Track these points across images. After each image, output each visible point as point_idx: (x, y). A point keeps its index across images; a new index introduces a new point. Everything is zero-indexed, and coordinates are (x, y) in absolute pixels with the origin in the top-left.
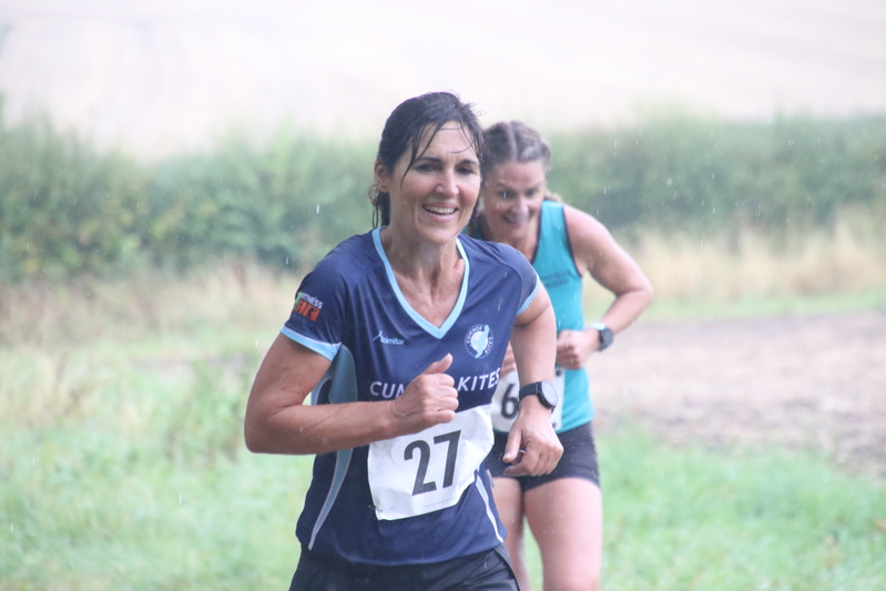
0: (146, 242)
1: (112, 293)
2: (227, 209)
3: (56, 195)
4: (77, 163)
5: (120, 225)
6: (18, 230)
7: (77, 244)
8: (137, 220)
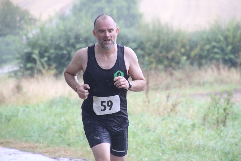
4: (167, 33)
5: (181, 52)
6: (149, 55)
7: (167, 58)
8: (186, 50)
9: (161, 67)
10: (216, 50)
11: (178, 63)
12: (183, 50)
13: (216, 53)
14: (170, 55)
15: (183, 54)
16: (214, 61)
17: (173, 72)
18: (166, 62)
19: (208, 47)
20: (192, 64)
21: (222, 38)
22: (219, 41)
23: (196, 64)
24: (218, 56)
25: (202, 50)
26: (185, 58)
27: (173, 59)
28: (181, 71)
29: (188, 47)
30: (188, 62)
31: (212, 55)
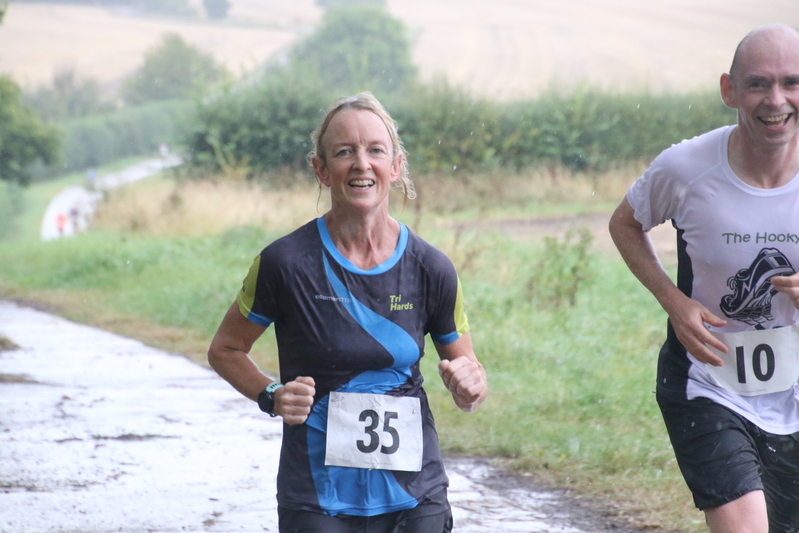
0: (498, 152)
1: (479, 181)
2: (546, 133)
3: (449, 124)
4: (461, 105)
5: (484, 141)
8: (494, 138)
9: (446, 167)
10: (549, 139)
12: (488, 137)
13: (551, 144)
14: (464, 146)
15: (489, 145)
16: (546, 160)
17: (469, 177)
18: (456, 159)
19: (534, 132)
20: (504, 163)
22: (555, 122)
23: (511, 164)
24: (553, 150)
25: (524, 137)
26: (491, 152)
28: (483, 175)
29: (497, 132)
30: (498, 160)
31: (541, 148)
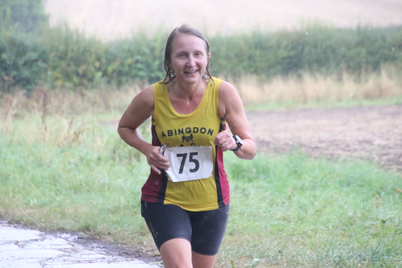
0: (105, 74)
1: (91, 94)
2: (137, 62)
4: (78, 42)
5: (95, 67)
6: (54, 68)
7: (78, 74)
8: (101, 65)
9: (69, 85)
10: (139, 66)
11: (91, 80)
12: (97, 64)
13: (140, 69)
15: (99, 69)
16: (138, 80)
17: (84, 91)
18: (76, 79)
19: (129, 61)
20: (109, 82)
21: (147, 51)
23: (114, 82)
24: (142, 73)
25: (122, 64)
26: (100, 74)
27: (84, 76)
28: (94, 91)
29: (104, 61)
30: (105, 79)
31: (134, 72)
